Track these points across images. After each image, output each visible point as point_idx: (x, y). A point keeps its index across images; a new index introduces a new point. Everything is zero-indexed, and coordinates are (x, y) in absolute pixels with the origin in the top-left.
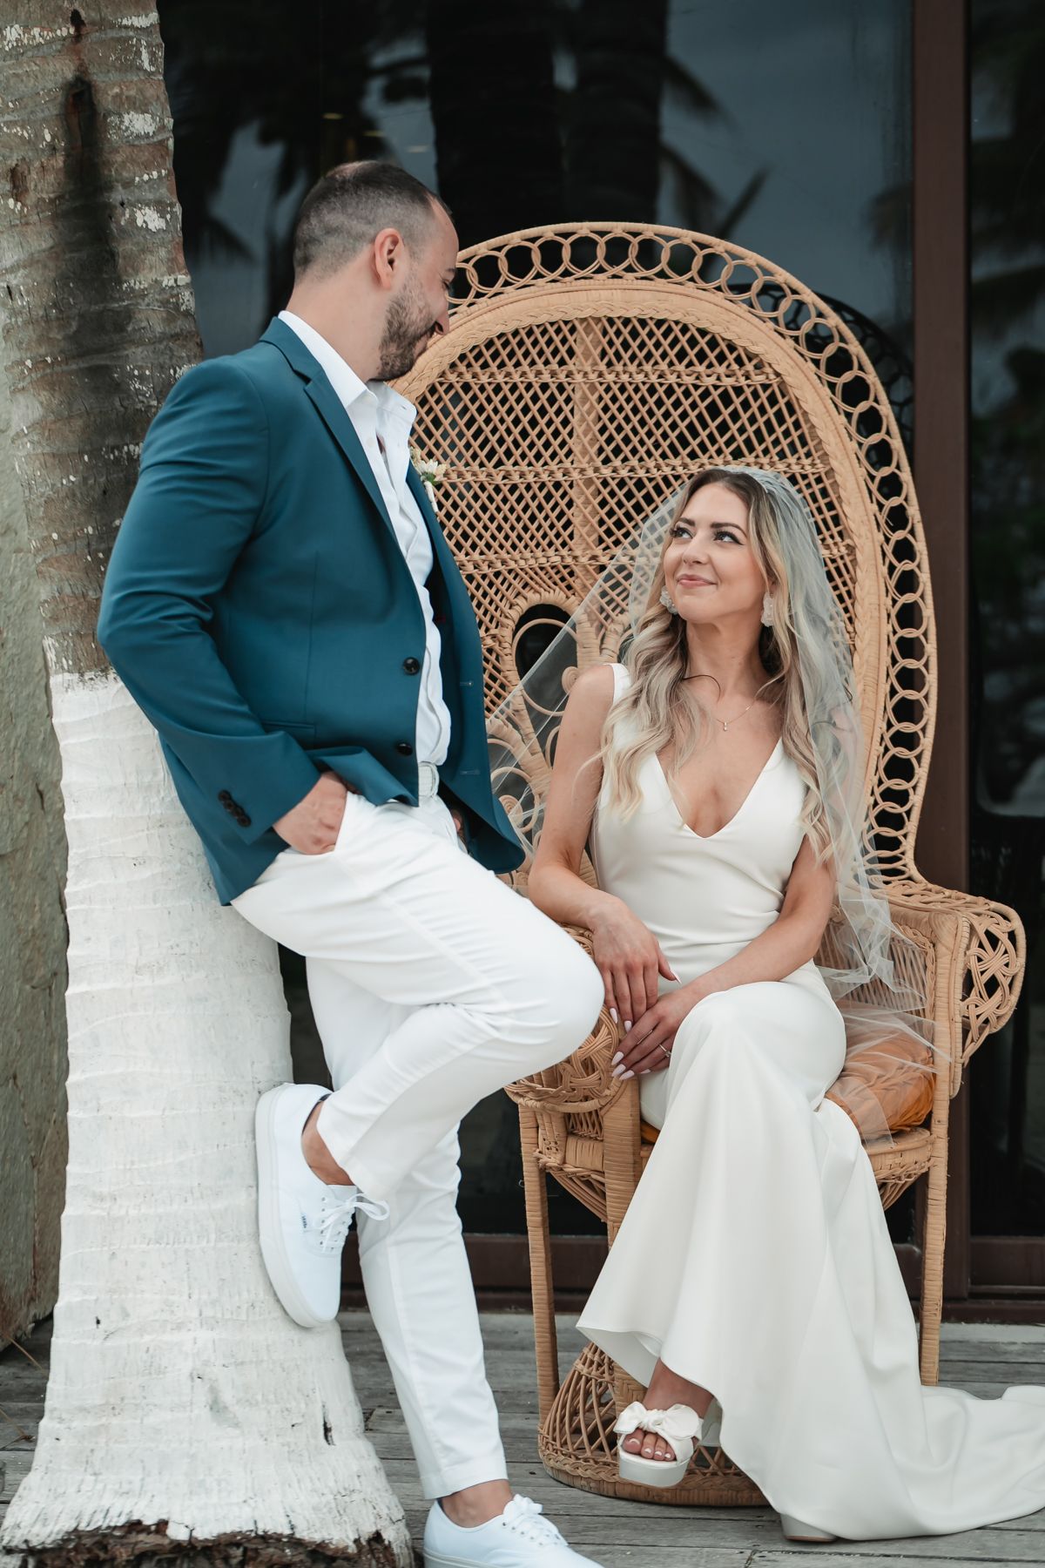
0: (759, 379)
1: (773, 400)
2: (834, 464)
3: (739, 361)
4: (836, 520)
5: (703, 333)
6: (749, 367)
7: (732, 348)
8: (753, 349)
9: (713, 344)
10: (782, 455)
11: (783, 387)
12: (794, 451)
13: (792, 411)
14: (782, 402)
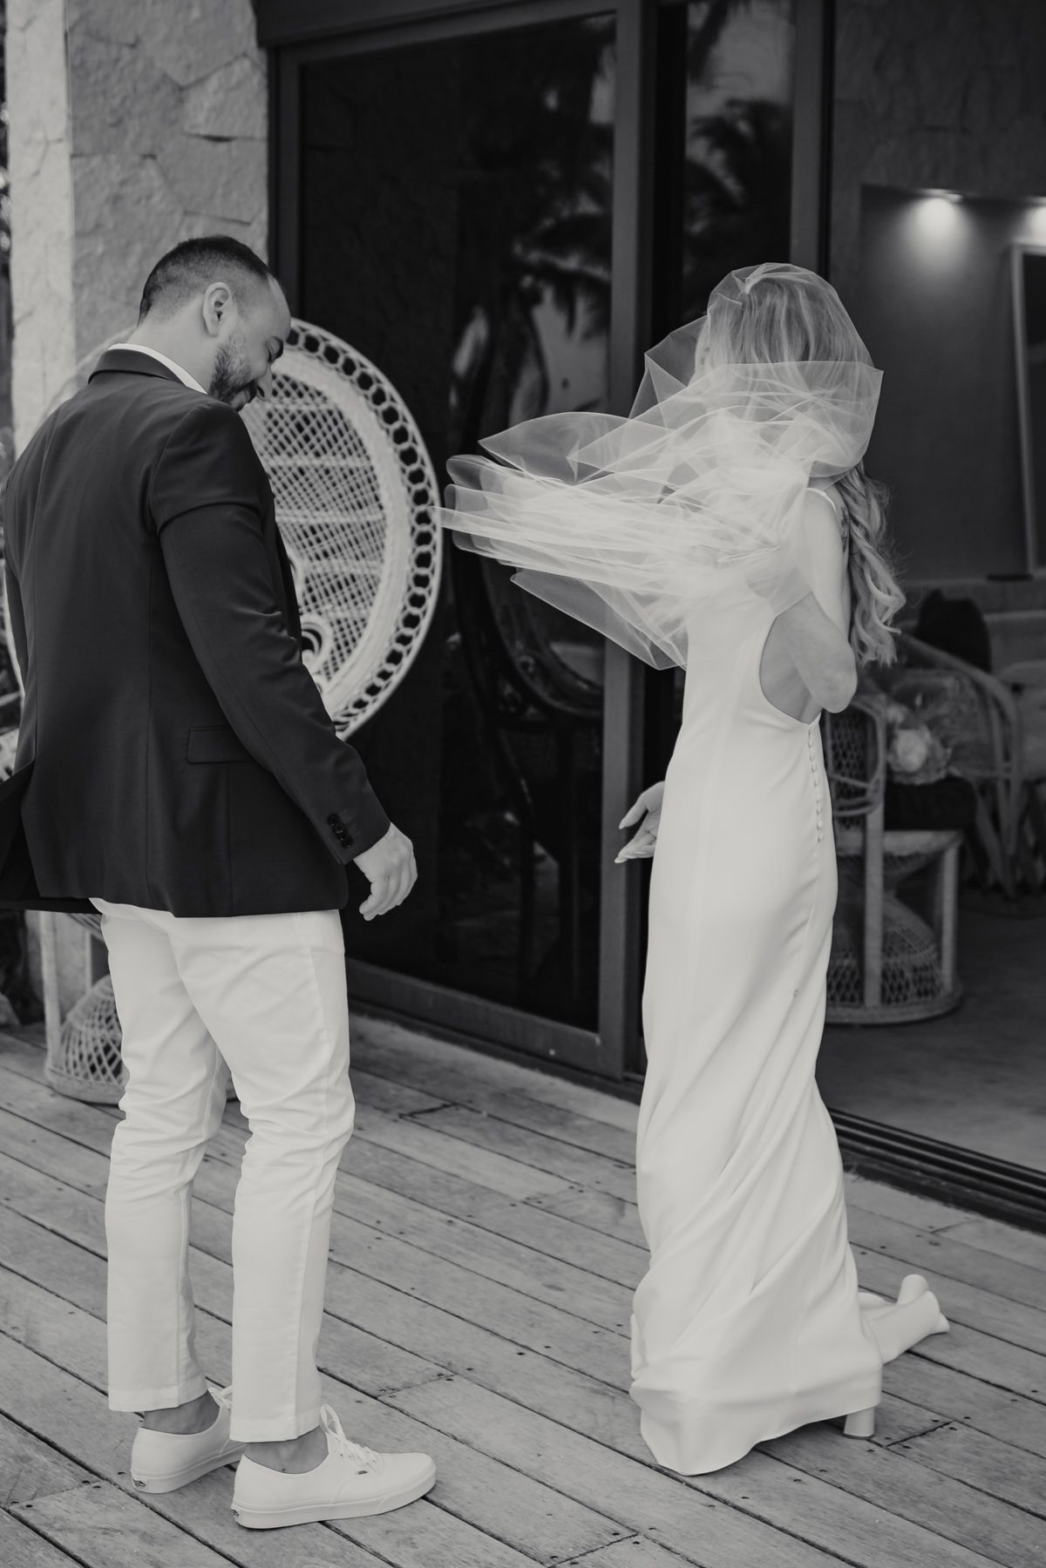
0: (324, 407)
1: (335, 422)
2: (374, 462)
3: (311, 396)
4: (377, 499)
5: (287, 379)
6: (318, 399)
7: (307, 388)
8: (320, 388)
9: (294, 386)
10: (344, 456)
11: (341, 415)
12: (350, 453)
13: (347, 429)
14: (341, 425)
